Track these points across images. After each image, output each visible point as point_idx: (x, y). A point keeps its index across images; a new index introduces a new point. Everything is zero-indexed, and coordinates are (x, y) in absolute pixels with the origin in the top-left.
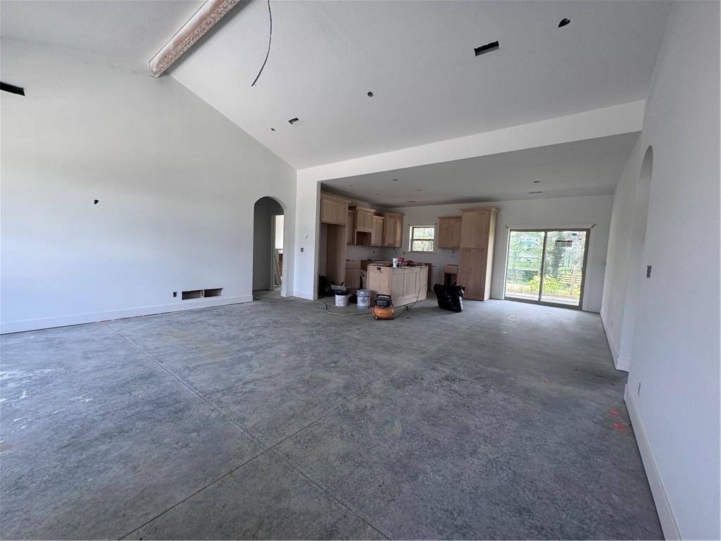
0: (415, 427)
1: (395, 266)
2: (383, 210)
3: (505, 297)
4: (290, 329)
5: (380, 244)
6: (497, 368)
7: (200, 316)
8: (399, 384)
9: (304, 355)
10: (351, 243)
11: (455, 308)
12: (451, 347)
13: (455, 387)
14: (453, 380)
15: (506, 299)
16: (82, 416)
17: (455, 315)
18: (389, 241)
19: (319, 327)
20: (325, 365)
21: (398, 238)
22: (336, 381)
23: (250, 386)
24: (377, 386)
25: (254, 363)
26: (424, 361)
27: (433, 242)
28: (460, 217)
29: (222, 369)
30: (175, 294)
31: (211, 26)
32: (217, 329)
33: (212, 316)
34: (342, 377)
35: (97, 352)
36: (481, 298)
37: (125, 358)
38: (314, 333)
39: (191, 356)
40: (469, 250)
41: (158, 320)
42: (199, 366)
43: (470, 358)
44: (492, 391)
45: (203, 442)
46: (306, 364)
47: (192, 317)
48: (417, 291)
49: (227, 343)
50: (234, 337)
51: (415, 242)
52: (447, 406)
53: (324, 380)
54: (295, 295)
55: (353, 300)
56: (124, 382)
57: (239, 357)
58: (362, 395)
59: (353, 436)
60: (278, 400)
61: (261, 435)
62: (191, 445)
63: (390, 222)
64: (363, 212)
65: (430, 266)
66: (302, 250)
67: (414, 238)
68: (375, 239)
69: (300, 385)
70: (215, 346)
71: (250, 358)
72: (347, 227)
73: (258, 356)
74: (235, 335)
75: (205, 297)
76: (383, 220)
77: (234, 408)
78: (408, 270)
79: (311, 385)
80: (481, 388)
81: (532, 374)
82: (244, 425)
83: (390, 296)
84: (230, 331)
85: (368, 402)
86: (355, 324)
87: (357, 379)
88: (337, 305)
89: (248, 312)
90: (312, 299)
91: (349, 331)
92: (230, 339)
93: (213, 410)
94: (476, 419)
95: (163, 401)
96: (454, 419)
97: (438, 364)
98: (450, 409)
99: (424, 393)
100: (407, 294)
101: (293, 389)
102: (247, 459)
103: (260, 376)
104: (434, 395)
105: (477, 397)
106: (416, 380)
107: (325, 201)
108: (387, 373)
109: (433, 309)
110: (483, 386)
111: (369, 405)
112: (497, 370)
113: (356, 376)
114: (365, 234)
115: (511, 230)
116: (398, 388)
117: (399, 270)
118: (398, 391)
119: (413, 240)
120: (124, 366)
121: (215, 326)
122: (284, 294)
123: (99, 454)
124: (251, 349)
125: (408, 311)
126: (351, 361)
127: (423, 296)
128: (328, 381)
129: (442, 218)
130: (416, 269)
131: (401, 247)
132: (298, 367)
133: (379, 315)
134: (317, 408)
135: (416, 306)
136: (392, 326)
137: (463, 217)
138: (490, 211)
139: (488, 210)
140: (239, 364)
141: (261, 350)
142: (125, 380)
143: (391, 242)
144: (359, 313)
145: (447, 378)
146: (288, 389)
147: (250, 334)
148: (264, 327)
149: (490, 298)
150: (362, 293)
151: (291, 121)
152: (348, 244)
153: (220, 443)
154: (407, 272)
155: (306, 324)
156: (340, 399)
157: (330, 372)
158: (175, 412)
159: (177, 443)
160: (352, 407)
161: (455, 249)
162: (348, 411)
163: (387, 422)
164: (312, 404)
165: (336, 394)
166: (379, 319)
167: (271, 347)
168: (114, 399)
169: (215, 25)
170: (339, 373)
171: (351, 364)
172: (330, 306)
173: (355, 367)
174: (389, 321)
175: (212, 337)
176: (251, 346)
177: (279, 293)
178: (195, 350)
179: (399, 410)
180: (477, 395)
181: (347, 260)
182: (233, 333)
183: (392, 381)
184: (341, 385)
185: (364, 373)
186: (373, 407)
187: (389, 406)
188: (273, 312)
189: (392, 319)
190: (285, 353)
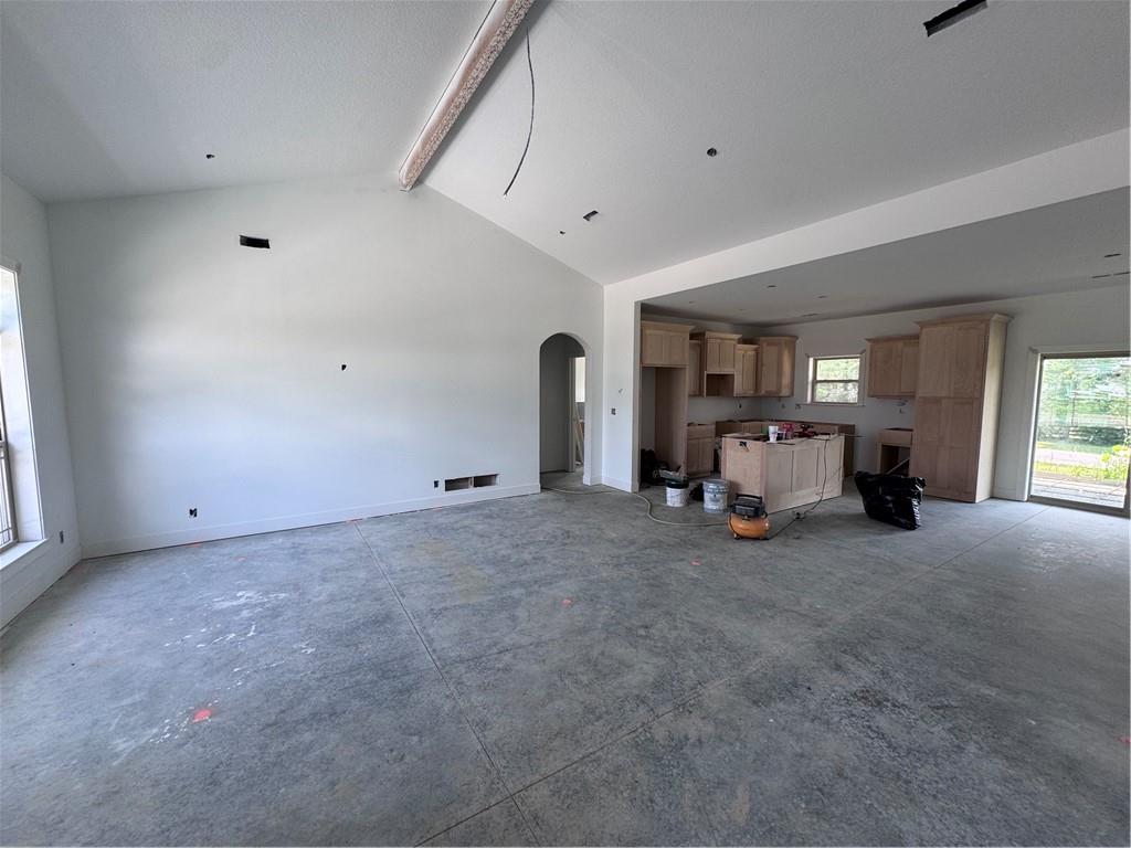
0: (779, 811)
1: (773, 439)
2: (754, 334)
3: (1032, 496)
4: (586, 550)
5: (751, 393)
6: (991, 684)
7: (467, 517)
8: (759, 693)
9: (599, 606)
10: (697, 394)
11: (902, 521)
12: (881, 616)
13: (882, 721)
14: (879, 703)
15: (1033, 499)
16: (298, 677)
17: (901, 538)
18: (767, 385)
19: (632, 548)
20: (629, 629)
21: (786, 380)
22: (644, 668)
23: (507, 657)
24: (716, 692)
25: (521, 613)
26: (819, 644)
27: (857, 384)
28: (917, 337)
29: (474, 619)
30: (436, 484)
31: (461, 109)
32: (483, 543)
33: (481, 518)
34: (655, 660)
35: (337, 570)
36: (967, 496)
37: (364, 585)
38: (623, 560)
39: (441, 590)
40: (937, 401)
41: (415, 520)
42: (446, 609)
43: (925, 649)
44: (972, 748)
45: (423, 758)
46: (600, 626)
47: (456, 517)
48: (821, 481)
49: (490, 570)
50: (505, 559)
51: (819, 385)
52: (855, 769)
53: (621, 662)
54: (603, 483)
55: (697, 496)
56: (354, 625)
57: (502, 599)
58: (683, 708)
59: (652, 801)
60: (543, 693)
61: (504, 762)
62: (407, 759)
63: (769, 353)
64: (719, 341)
65: (848, 432)
66: (613, 412)
67: (819, 378)
68: (741, 385)
69: (581, 669)
70: (476, 573)
71: (516, 603)
72: (687, 370)
73: (529, 599)
74: (504, 556)
75: (475, 486)
76: (756, 350)
77: (477, 698)
78: (800, 445)
79: (600, 672)
80: (944, 734)
81: (1089, 718)
82: (485, 736)
83: (760, 498)
84: (499, 547)
85: (693, 726)
86: (696, 546)
87: (679, 670)
88: (669, 504)
89: (530, 512)
90: (630, 491)
91: (682, 560)
92: (494, 562)
93: (447, 696)
94: (924, 820)
95: (390, 667)
96: (869, 810)
97: (848, 657)
98: (861, 779)
99: (807, 724)
100: (800, 487)
101: (569, 674)
102: (475, 807)
103: (525, 640)
104: (830, 735)
105: (932, 760)
106: (794, 690)
107: (648, 332)
108: (739, 664)
109: (852, 519)
110: (950, 730)
111: (693, 734)
112: (992, 692)
113: (680, 661)
114: (723, 377)
115: (1044, 357)
116: (755, 702)
117: (782, 448)
118: (755, 710)
119: (815, 381)
120: (360, 598)
121: (482, 536)
122: (587, 480)
123: (301, 747)
124: (522, 584)
125: (802, 523)
126: (676, 628)
127: (833, 488)
128: (628, 667)
129: (875, 341)
130: (817, 443)
131: (792, 394)
132: (583, 631)
133: (741, 532)
134: (602, 722)
135: (818, 510)
136: (765, 554)
137: (923, 337)
138: (987, 322)
139: (983, 320)
140: (499, 613)
141: (536, 587)
142: (357, 622)
143: (772, 388)
144: (705, 521)
145: (864, 696)
146: (562, 672)
147: (526, 556)
148: (548, 542)
149: (992, 497)
150: (711, 486)
151: (587, 217)
152: (690, 396)
153: (444, 766)
154: (796, 448)
155: (612, 541)
156: (642, 710)
157: (636, 647)
158: (400, 692)
159: (392, 750)
160: (660, 733)
161: (905, 398)
162: (652, 740)
163: (721, 783)
164: (593, 712)
165: (638, 696)
166: (740, 538)
167: (551, 583)
168: (339, 654)
169: (467, 105)
170: (651, 651)
171: (674, 633)
172: (659, 505)
173: (680, 643)
174: (758, 544)
175: (474, 557)
176: (523, 577)
177: (581, 476)
178: (447, 579)
179: (751, 758)
180: (933, 752)
181: (689, 425)
182: (503, 552)
183: (747, 684)
184: (651, 680)
185: (694, 656)
186: (699, 741)
187: (731, 744)
188: (566, 513)
189: (766, 539)
190: (568, 599)
